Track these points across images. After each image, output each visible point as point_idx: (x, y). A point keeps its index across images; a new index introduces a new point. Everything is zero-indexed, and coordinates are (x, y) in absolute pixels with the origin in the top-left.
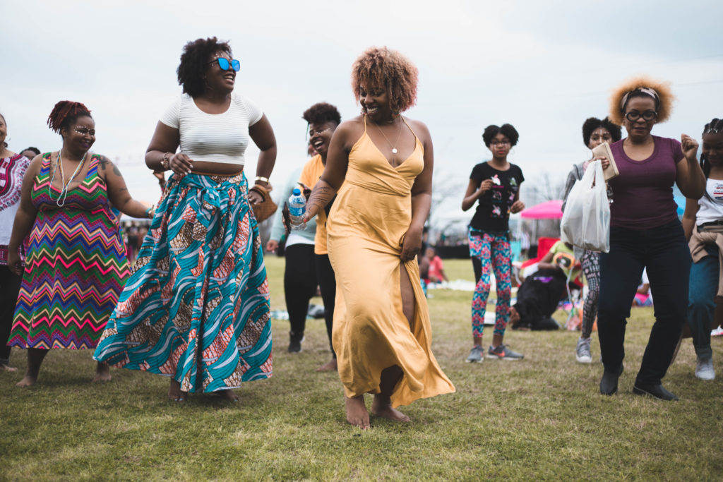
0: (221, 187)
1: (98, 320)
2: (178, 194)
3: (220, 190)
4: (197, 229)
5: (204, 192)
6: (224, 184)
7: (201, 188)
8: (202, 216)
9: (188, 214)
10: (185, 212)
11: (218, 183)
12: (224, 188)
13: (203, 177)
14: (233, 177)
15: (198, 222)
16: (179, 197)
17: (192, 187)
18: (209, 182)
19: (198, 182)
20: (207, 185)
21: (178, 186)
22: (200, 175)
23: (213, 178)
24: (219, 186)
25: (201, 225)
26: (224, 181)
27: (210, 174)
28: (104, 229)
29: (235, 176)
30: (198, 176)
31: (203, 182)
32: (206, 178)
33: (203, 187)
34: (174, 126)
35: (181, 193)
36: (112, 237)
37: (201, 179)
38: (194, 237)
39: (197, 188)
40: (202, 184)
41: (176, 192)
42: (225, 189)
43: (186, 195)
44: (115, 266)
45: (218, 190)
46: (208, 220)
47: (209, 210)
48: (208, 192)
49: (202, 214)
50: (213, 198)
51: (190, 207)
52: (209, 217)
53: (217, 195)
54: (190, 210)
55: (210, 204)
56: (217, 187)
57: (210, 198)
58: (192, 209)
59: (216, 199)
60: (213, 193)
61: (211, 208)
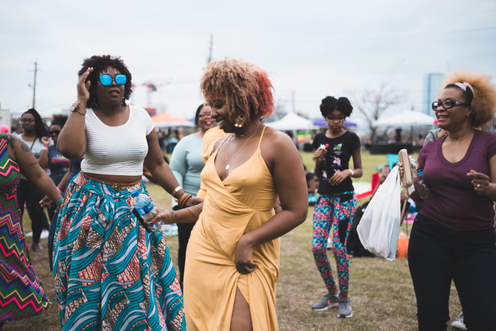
0: (120, 195)
1: (23, 299)
2: (79, 199)
3: (119, 198)
4: (92, 236)
5: (102, 201)
6: (123, 192)
7: (101, 195)
8: (97, 225)
9: (86, 222)
10: (83, 219)
11: (118, 192)
12: (122, 196)
13: (104, 185)
14: (131, 186)
15: (93, 230)
16: (81, 202)
17: (93, 194)
18: (109, 190)
19: (100, 190)
20: (108, 192)
21: (80, 192)
22: (102, 184)
23: (113, 186)
24: (118, 194)
25: (96, 233)
26: (123, 190)
27: (111, 184)
28: (13, 215)
29: (134, 185)
30: (100, 184)
31: (103, 190)
32: (107, 187)
35: (82, 198)
36: (17, 224)
37: (102, 186)
38: (88, 245)
39: (97, 196)
40: (102, 192)
41: (78, 196)
42: (123, 198)
43: (87, 201)
44: (16, 251)
45: (117, 199)
46: (104, 228)
47: (102, 221)
48: (105, 201)
49: (97, 223)
50: (108, 210)
51: (89, 215)
52: (105, 225)
53: (113, 206)
54: (88, 218)
55: (104, 215)
56: (115, 196)
57: (105, 209)
58: (90, 217)
59: (110, 211)
60: (109, 203)
61: (104, 219)
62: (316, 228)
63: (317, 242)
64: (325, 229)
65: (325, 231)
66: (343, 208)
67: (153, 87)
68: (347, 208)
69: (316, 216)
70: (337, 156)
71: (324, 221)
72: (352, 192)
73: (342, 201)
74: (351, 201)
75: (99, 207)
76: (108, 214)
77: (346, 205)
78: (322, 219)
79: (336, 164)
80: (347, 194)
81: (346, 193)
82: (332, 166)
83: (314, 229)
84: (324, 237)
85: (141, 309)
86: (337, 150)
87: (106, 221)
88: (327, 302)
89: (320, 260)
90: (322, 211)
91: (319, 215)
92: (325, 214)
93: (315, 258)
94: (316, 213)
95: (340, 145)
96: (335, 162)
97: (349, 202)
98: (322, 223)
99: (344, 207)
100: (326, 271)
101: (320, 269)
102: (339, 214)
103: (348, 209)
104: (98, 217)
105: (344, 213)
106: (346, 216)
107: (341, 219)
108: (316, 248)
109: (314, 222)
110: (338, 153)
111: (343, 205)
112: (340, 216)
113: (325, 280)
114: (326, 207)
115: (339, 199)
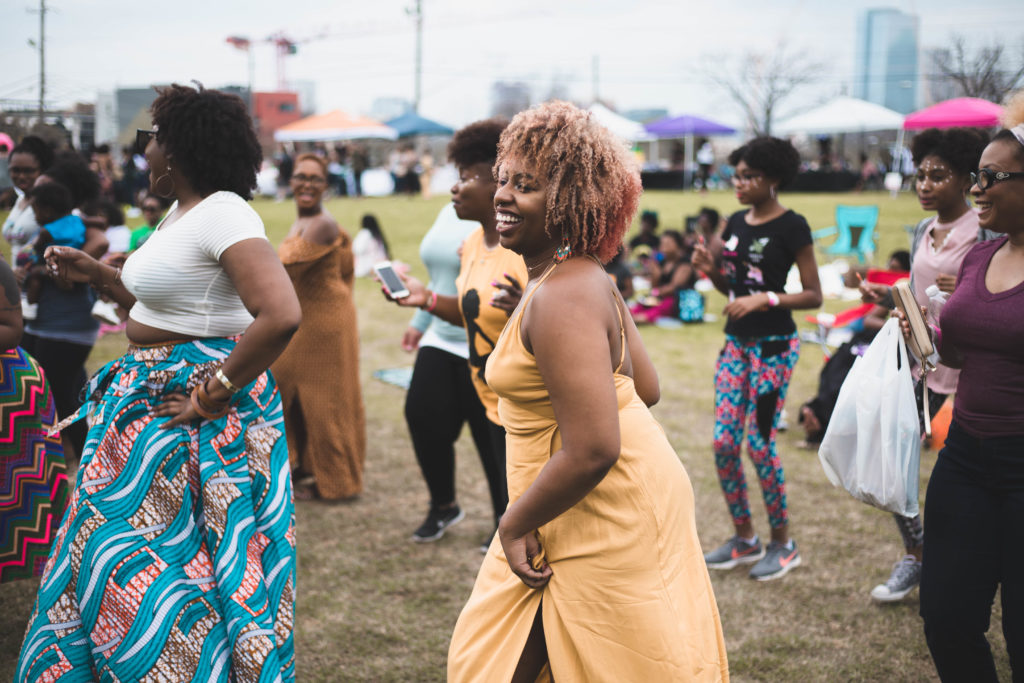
62: (721, 404)
63: (722, 432)
64: (739, 405)
65: (739, 411)
66: (765, 371)
67: (288, 46)
68: (774, 370)
69: (720, 379)
70: (754, 264)
71: (736, 391)
72: (786, 338)
73: (765, 355)
74: (784, 355)
77: (772, 365)
78: (733, 387)
79: (754, 280)
80: (775, 342)
81: (772, 338)
82: (747, 282)
83: (717, 404)
84: (737, 422)
86: (754, 252)
88: (730, 553)
89: (727, 466)
90: (730, 370)
91: (725, 379)
92: (737, 375)
93: (717, 462)
94: (721, 374)
95: (764, 241)
96: (750, 275)
97: (780, 358)
98: (731, 395)
99: (769, 368)
100: (736, 491)
101: (724, 484)
102: (758, 381)
103: (777, 372)
105: (767, 382)
106: (771, 387)
107: (762, 391)
108: (721, 444)
109: (717, 392)
110: (756, 258)
111: (767, 364)
112: (760, 387)
113: (732, 508)
114: (737, 362)
115: (759, 351)
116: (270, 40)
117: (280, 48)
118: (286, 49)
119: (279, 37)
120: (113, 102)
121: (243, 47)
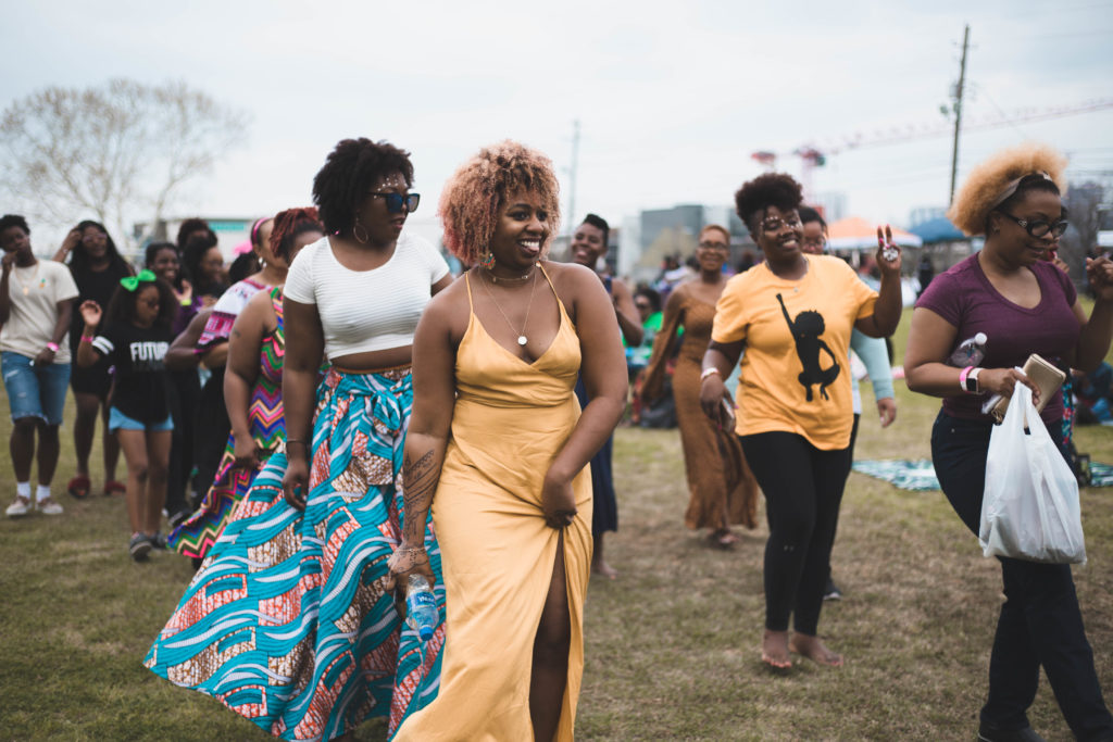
0: (403, 385)
2: (335, 408)
3: (403, 392)
4: (374, 466)
5: (374, 402)
6: (405, 379)
7: (369, 394)
8: (377, 445)
9: (359, 444)
10: (354, 442)
11: (396, 381)
12: (407, 386)
13: (370, 377)
15: (372, 455)
16: (337, 412)
17: (356, 396)
18: (382, 382)
19: (364, 385)
20: (380, 388)
22: (365, 375)
23: (386, 375)
24: (399, 385)
25: (379, 458)
26: (405, 376)
27: (380, 370)
30: (363, 377)
31: (371, 385)
32: (376, 378)
33: (372, 393)
34: (307, 301)
37: (367, 379)
38: (370, 481)
39: (364, 396)
40: (370, 389)
45: (398, 393)
46: (390, 446)
47: (383, 435)
48: (379, 400)
49: (375, 440)
50: (386, 413)
51: (360, 432)
52: (390, 442)
53: (394, 405)
54: (361, 438)
55: (383, 424)
56: (395, 388)
57: (383, 413)
58: (362, 435)
59: (390, 415)
60: (387, 402)
61: (385, 431)
67: (816, 158)
75: (372, 413)
76: (388, 420)
85: (340, 632)
87: (389, 434)
104: (375, 432)
116: (797, 152)
117: (807, 161)
118: (813, 162)
119: (806, 151)
120: (636, 223)
121: (769, 162)
